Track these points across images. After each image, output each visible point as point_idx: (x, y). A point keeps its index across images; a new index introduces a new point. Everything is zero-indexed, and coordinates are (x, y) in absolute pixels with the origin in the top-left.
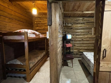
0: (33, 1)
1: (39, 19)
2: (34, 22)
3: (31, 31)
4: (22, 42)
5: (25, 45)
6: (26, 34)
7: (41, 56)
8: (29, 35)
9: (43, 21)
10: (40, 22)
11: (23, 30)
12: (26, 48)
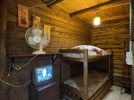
0: (96, 9)
1: (99, 30)
2: (93, 34)
3: (91, 48)
4: (81, 61)
5: (84, 66)
6: (86, 52)
7: (103, 82)
8: (90, 53)
9: (106, 32)
10: (101, 33)
11: (82, 46)
12: (85, 70)
